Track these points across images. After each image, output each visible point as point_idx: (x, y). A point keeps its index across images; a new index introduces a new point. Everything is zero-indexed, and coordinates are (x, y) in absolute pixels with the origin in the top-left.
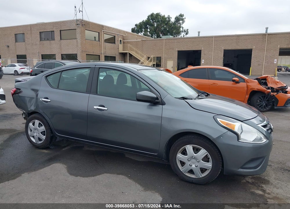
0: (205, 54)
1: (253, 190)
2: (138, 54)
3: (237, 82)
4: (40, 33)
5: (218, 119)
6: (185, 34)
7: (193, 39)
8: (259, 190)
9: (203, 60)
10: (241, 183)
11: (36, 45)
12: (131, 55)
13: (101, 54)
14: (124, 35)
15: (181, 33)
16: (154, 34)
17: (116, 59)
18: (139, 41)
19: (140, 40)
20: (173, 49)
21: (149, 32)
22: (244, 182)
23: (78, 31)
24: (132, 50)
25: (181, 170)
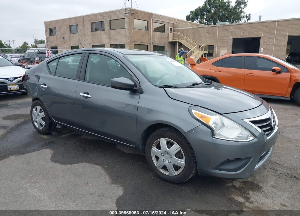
0: (265, 42)
1: (232, 196)
2: (189, 43)
3: (278, 72)
4: (92, 23)
5: (193, 111)
6: (246, 20)
7: (252, 25)
8: (242, 197)
9: (262, 49)
10: (225, 186)
11: (87, 36)
12: (181, 45)
13: (150, 43)
14: (174, 23)
15: (242, 19)
16: (211, 21)
17: (165, 48)
18: (190, 29)
19: (192, 28)
20: (228, 37)
21: (206, 19)
22: (230, 186)
23: (127, 20)
24: (183, 39)
25: (156, 165)
